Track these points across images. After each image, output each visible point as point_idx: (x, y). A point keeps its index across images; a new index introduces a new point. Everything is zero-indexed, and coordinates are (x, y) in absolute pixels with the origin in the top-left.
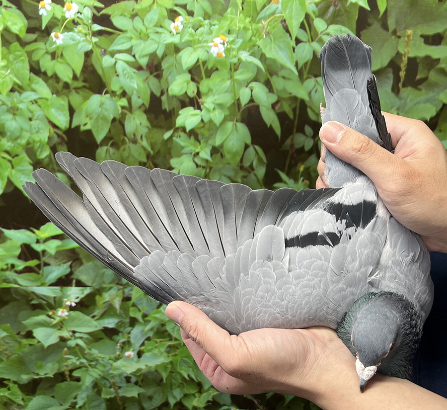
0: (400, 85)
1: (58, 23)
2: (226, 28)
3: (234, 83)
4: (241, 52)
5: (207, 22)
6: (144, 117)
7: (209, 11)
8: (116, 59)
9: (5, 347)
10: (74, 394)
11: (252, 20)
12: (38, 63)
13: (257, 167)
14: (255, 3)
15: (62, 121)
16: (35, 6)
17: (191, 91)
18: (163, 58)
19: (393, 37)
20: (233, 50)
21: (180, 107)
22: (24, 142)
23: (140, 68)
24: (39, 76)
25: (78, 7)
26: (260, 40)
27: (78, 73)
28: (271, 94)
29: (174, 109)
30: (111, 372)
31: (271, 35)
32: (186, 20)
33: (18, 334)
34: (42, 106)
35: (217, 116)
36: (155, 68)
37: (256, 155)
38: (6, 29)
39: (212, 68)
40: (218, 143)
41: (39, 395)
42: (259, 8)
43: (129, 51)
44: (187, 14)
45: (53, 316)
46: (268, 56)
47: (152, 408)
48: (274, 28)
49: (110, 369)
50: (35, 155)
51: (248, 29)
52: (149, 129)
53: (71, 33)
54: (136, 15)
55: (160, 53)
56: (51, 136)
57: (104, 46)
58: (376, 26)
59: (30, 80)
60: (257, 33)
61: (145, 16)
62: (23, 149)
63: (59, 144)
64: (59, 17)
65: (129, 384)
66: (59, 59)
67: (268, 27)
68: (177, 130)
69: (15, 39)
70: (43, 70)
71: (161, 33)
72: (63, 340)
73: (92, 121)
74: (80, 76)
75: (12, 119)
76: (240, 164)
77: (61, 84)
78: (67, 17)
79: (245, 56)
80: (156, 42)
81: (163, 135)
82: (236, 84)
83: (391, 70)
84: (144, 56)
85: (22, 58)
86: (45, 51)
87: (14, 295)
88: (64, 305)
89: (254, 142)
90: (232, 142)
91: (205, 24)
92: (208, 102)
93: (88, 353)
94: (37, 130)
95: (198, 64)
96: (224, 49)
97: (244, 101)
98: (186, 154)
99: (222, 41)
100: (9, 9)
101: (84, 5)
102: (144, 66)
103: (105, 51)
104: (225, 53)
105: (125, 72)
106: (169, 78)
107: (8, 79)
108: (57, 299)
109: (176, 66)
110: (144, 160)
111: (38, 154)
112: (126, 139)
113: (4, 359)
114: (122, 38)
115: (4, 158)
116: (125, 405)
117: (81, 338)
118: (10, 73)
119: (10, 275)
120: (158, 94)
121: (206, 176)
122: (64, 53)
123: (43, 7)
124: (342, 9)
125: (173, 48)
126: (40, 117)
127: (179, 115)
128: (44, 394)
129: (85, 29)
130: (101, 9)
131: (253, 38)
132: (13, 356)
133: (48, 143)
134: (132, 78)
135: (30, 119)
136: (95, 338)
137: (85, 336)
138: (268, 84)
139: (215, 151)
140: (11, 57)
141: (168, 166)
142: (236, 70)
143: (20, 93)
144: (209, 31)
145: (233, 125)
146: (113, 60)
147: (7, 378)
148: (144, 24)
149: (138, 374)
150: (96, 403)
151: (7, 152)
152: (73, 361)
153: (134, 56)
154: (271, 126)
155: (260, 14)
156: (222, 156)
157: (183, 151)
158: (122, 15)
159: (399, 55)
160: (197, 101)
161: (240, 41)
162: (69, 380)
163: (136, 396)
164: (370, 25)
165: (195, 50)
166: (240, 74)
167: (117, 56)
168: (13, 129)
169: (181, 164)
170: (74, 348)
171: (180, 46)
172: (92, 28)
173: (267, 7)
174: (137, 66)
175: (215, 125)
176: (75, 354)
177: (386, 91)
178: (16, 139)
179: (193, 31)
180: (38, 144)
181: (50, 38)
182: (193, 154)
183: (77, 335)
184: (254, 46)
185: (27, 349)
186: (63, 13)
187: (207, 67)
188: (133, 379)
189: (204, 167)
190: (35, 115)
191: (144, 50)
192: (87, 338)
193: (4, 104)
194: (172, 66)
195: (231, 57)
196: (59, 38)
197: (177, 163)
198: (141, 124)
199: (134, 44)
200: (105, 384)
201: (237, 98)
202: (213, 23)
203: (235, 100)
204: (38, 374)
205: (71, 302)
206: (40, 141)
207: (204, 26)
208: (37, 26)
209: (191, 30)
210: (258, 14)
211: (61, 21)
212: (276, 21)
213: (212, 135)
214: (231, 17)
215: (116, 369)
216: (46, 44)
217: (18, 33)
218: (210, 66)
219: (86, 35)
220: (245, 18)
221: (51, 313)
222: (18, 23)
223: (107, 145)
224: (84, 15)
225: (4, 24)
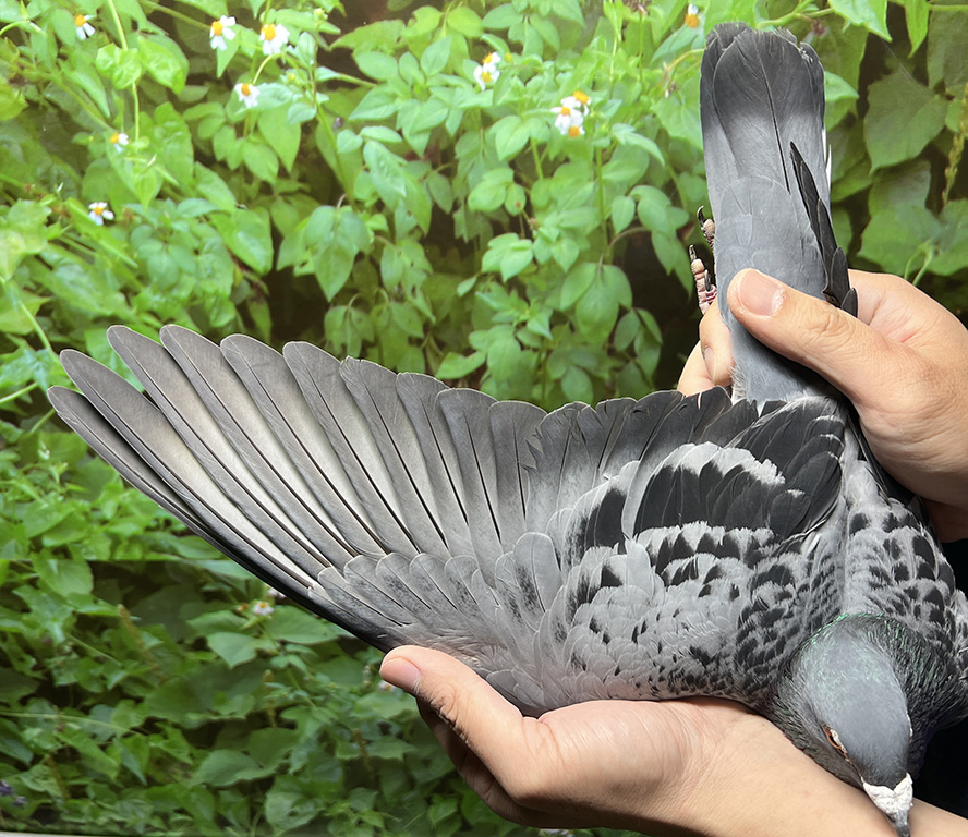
0: (945, 195)
1: (248, 65)
2: (587, 79)
3: (601, 190)
4: (618, 126)
5: (549, 65)
6: (419, 251)
7: (554, 42)
8: (363, 137)
9: (156, 665)
10: (284, 751)
11: (642, 62)
12: (209, 143)
13: (641, 351)
14: (649, 27)
15: (259, 255)
16: (203, 30)
17: (514, 203)
18: (458, 137)
19: (937, 97)
20: (602, 121)
21: (491, 234)
22: (184, 294)
23: (411, 156)
24: (213, 170)
25: (288, 34)
26: (656, 102)
27: (289, 164)
28: (676, 210)
29: (478, 238)
30: (353, 714)
31: (680, 92)
32: (506, 60)
33: (180, 642)
34: (220, 227)
35: (565, 253)
36: (441, 156)
37: (639, 329)
38: (147, 78)
39: (556, 159)
40: (564, 303)
41: (220, 748)
42: (657, 36)
43: (390, 122)
44: (507, 48)
45: (244, 613)
46: (673, 132)
47: (430, 779)
48: (686, 77)
49: (352, 709)
50: (207, 319)
51: (634, 80)
52: (429, 275)
53: (273, 85)
54: (405, 49)
55: (452, 127)
56: (237, 285)
57: (340, 109)
58: (902, 74)
59: (194, 176)
60: (651, 88)
61: (422, 52)
62: (184, 307)
63: (253, 299)
64: (251, 54)
65: (387, 738)
67: (676, 77)
68: (483, 277)
69: (165, 96)
70: (219, 157)
71: (455, 87)
72: (263, 656)
73: (317, 257)
74: (293, 170)
75: (162, 249)
76: (607, 346)
77: (255, 186)
78: (265, 53)
79: (625, 134)
80: (444, 105)
81: (456, 287)
82: (604, 190)
83: (927, 164)
84: (419, 133)
85: (179, 133)
86: (221, 121)
87: (171, 575)
88: (264, 595)
89: (637, 303)
90: (593, 303)
91: (545, 69)
92: (547, 225)
93: (311, 680)
94: (209, 272)
95: (529, 149)
96: (581, 120)
97: (621, 222)
98: (501, 323)
99: (579, 105)
100: (151, 37)
101: (300, 30)
102: (421, 153)
103: (342, 120)
104: (584, 129)
105: (382, 164)
106: (470, 177)
107: (151, 174)
108: (251, 584)
109: (483, 154)
110: (418, 333)
111: (212, 317)
112: (384, 293)
113: (156, 685)
114: (377, 96)
115: (147, 324)
116: (380, 773)
117: (297, 654)
118: (156, 163)
119: (163, 537)
120: (447, 208)
121: (540, 366)
122: (261, 125)
123: (219, 34)
124: (832, 39)
125: (479, 118)
126: (214, 248)
127: (487, 249)
128: (228, 747)
129: (303, 79)
130: (335, 37)
131: (644, 99)
132: (172, 682)
133: (232, 298)
134: (396, 175)
135: (197, 252)
136: (323, 654)
137: (305, 651)
138: (671, 190)
139: (558, 319)
140: (157, 132)
141: (464, 346)
142: (606, 162)
143: (177, 202)
144: (553, 83)
145: (597, 269)
146: (358, 140)
147: (160, 715)
148: (420, 69)
149: (403, 720)
150: (324, 767)
151: (153, 313)
152: (282, 692)
153: (400, 132)
154: (673, 272)
155: (660, 49)
156: (572, 328)
157: (496, 319)
158: (376, 49)
159: (946, 134)
160: (525, 221)
161: (616, 104)
162: (274, 725)
163: (399, 757)
164: (888, 72)
165: (523, 121)
166: (614, 170)
167: (367, 131)
168: (163, 270)
169: (492, 342)
170: (283, 671)
171: (493, 114)
172: (316, 75)
173: (675, 35)
174: (406, 152)
175: (560, 269)
176: (286, 682)
177: (914, 207)
178: (171, 288)
179: (520, 83)
180: (212, 300)
181: (233, 95)
182: (515, 323)
183: (289, 648)
184: (645, 113)
185: (195, 670)
186: (257, 45)
187: (547, 158)
188: (395, 729)
189: (535, 350)
190: (203, 245)
191: (420, 120)
192: (308, 655)
193: (145, 222)
194: (475, 152)
195: (595, 135)
196: (250, 95)
197: (484, 341)
198: (412, 265)
199: (400, 108)
200: (341, 738)
201: (606, 217)
202: (562, 68)
203: (603, 220)
204: (217, 714)
206: (216, 294)
207: (542, 73)
208: (208, 70)
209: (518, 83)
210: (655, 49)
211: (254, 60)
212: (692, 63)
213: (552, 289)
214: (598, 56)
215: (362, 710)
216: (224, 106)
217: (170, 84)
218: (552, 153)
219: (304, 89)
220: (629, 56)
221: (239, 608)
222: (170, 66)
223: (346, 303)
224: (300, 50)
225: (143, 66)
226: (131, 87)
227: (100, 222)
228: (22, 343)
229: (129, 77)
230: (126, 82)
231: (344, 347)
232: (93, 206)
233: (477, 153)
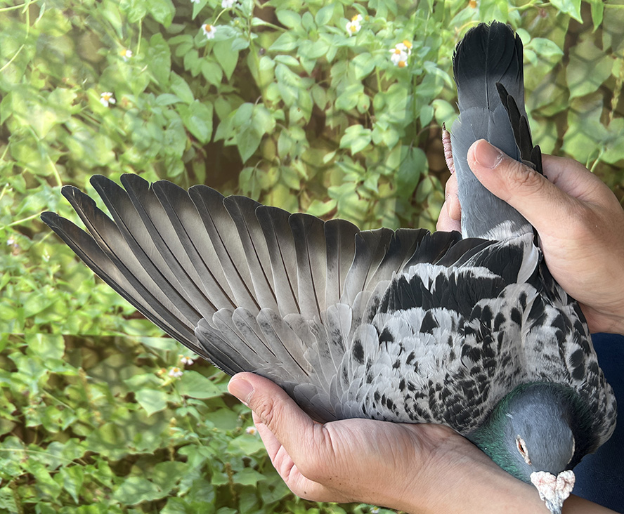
0: (611, 115)
1: (212, 13)
2: (412, 33)
3: (415, 100)
4: (427, 62)
5: (390, 24)
6: (303, 133)
7: (395, 11)
8: (276, 61)
10: (178, 478)
11: (443, 25)
12: (182, 59)
13: (431, 203)
15: (203, 131)
17: (363, 106)
18: (333, 64)
19: (608, 57)
21: (347, 124)
23: (303, 74)
24: (182, 76)
27: (229, 75)
29: (339, 126)
30: (226, 451)
32: (365, 19)
33: (117, 396)
34: (181, 113)
35: (390, 138)
36: (320, 75)
37: (432, 188)
38: (149, 17)
39: (390, 80)
40: (388, 170)
41: (133, 475)
42: (453, 11)
43: (294, 52)
44: (367, 13)
45: (162, 376)
47: (273, 501)
49: (226, 448)
50: (166, 171)
52: (307, 149)
53: (225, 27)
54: (306, 10)
55: (330, 58)
56: (187, 150)
57: (264, 44)
58: (588, 43)
59: (170, 79)
60: (448, 42)
61: (316, 12)
62: (152, 163)
63: (197, 160)
64: (214, 5)
65: (247, 469)
66: (208, 57)
68: (341, 151)
69: (158, 29)
70: (187, 68)
71: (334, 33)
72: (172, 407)
73: (240, 135)
74: (231, 79)
75: (143, 125)
76: (412, 198)
77: (207, 87)
78: (223, 7)
79: (431, 67)
80: (327, 45)
81: (323, 157)
82: (417, 101)
83: (601, 96)
84: (311, 60)
85: (164, 52)
86: (191, 46)
88: (178, 362)
90: (405, 171)
91: (388, 26)
92: (382, 120)
93: (201, 425)
94: (171, 141)
95: (374, 73)
96: (407, 58)
98: (348, 182)
99: (405, 48)
102: (309, 72)
103: (264, 51)
104: (408, 63)
105: (286, 78)
106: (338, 89)
107: (143, 76)
108: (170, 355)
109: (348, 75)
110: (297, 186)
111: (169, 171)
112: (278, 159)
113: (95, 427)
114: (287, 37)
116: (239, 496)
117: (194, 406)
118: (146, 70)
119: (116, 320)
120: (322, 107)
121: (369, 211)
122: (214, 50)
124: (550, 20)
125: (346, 52)
126: (176, 126)
127: (344, 134)
128: (139, 475)
129: (244, 24)
131: (443, 48)
133: (183, 159)
135: (165, 128)
136: (212, 406)
137: (200, 404)
138: (454, 103)
140: (151, 51)
142: (419, 83)
143: (156, 95)
144: (392, 35)
145: (409, 150)
146: (272, 63)
147: (95, 452)
148: (314, 22)
149: (260, 456)
150: (203, 491)
152: (180, 434)
153: (298, 59)
155: (454, 19)
156: (391, 187)
157: (346, 178)
158: (289, 9)
159: (612, 79)
160: (368, 118)
161: (426, 50)
162: (172, 459)
163: (254, 484)
164: (581, 41)
165: (373, 57)
166: (424, 88)
167: (278, 58)
170: (184, 418)
171: (355, 51)
172: (252, 22)
173: (462, 11)
174: (301, 72)
176: (184, 426)
177: (593, 121)
178: (146, 150)
179: (372, 34)
180: (170, 159)
181: (200, 31)
182: (357, 182)
183: (190, 401)
186: (219, 2)
187: (385, 78)
188: (253, 463)
190: (169, 124)
191: (311, 53)
192: (202, 407)
194: (342, 74)
195: (414, 67)
196: (211, 31)
199: (300, 44)
200: (217, 467)
201: (417, 117)
202: (398, 26)
203: (414, 119)
204: (135, 450)
205: (187, 359)
206: (173, 155)
207: (386, 28)
208: (187, 15)
209: (370, 33)
210: (451, 19)
211: (216, 11)
213: (381, 160)
214: (419, 20)
215: (233, 448)
216: (194, 37)
217: (162, 22)
218: (388, 77)
219: (243, 30)
220: (436, 21)
221: (160, 371)
222: (165, 11)
223: (253, 166)
224: (244, 7)
225: (147, 10)
226: (138, 21)
227: (106, 105)
228: (44, 182)
229: (137, 16)
230: (136, 18)
231: (249, 194)
232: (103, 95)
233: (344, 74)
